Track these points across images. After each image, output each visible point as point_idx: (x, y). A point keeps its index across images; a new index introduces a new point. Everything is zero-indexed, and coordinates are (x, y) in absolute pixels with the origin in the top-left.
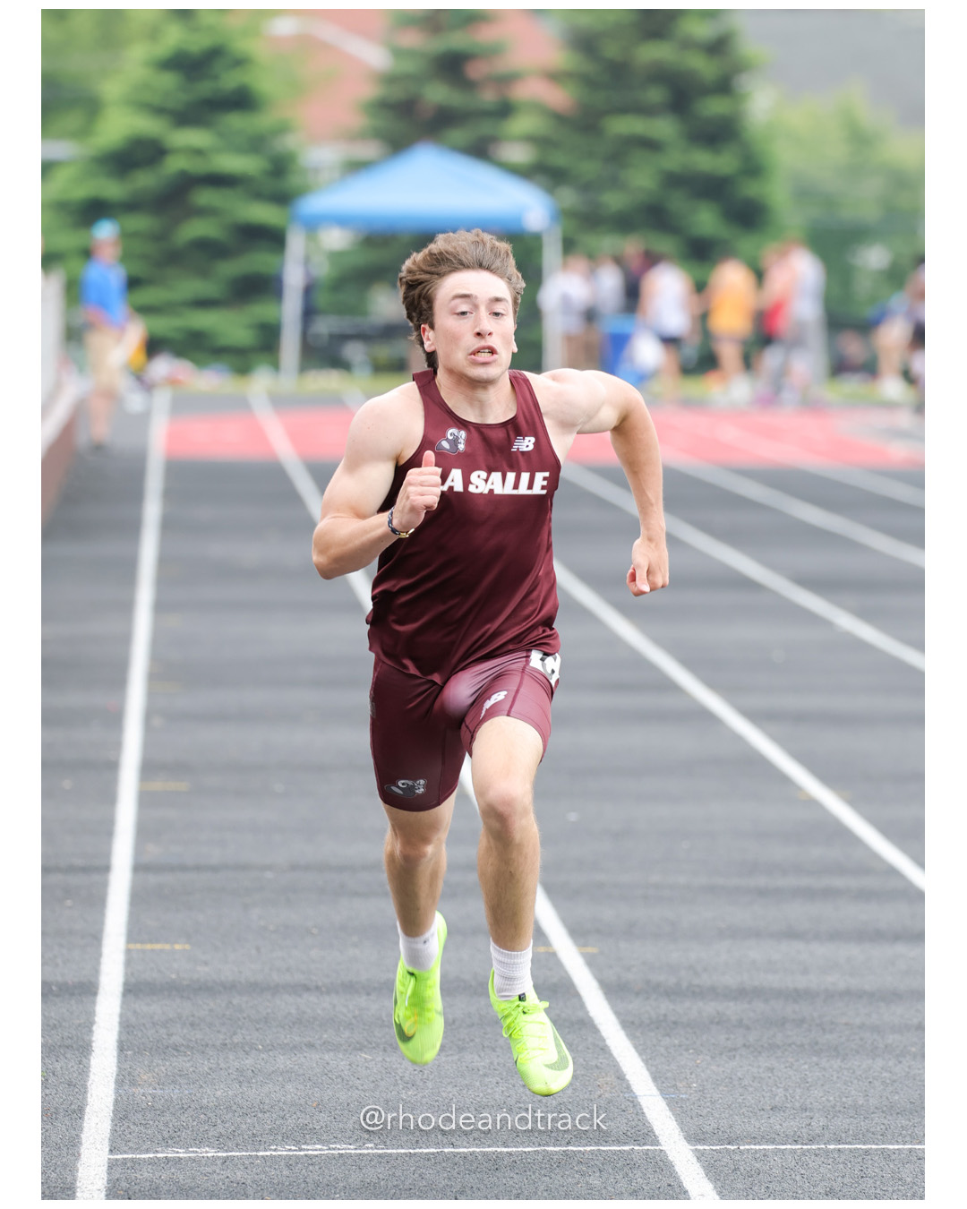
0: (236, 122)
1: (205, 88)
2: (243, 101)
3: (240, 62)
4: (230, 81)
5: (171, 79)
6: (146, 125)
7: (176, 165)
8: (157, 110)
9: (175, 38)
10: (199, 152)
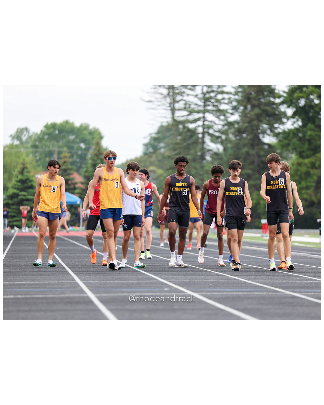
0: (31, 190)
1: (25, 185)
2: (32, 187)
3: (31, 181)
4: (30, 184)
5: (19, 184)
6: (15, 191)
7: (20, 197)
8: (18, 189)
9: (20, 177)
10: (24, 195)
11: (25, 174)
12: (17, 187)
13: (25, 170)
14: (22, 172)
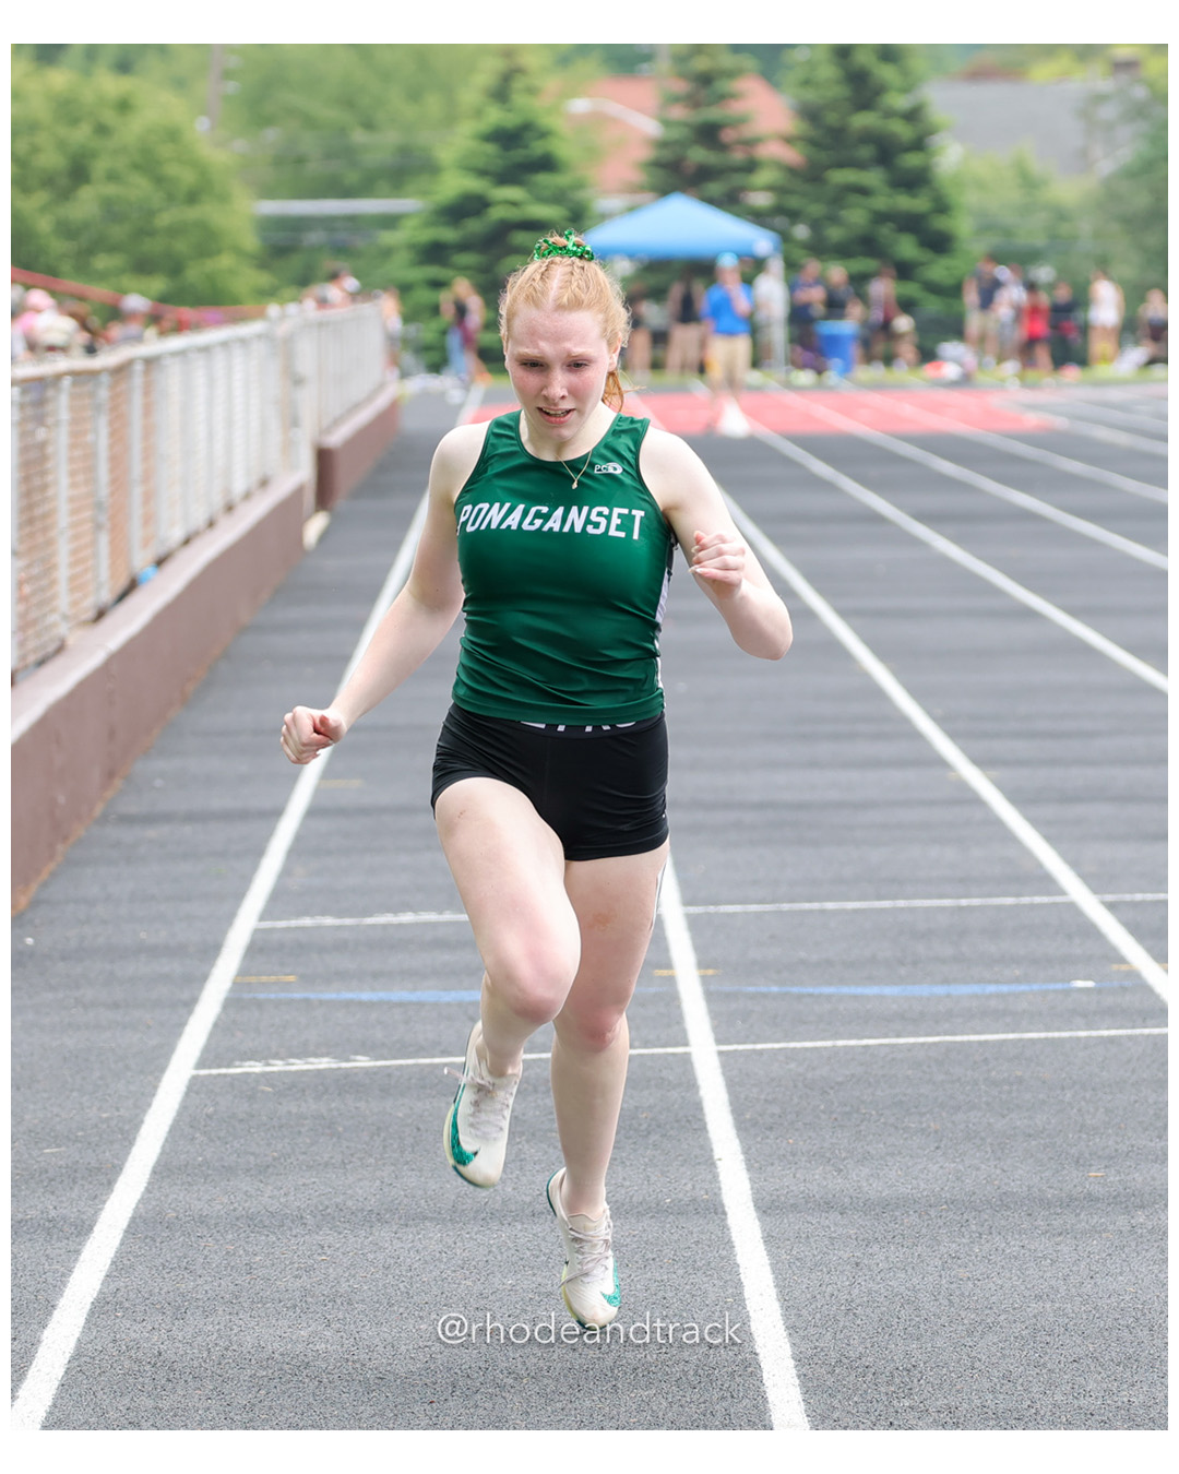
0: (543, 179)
1: (518, 155)
2: (547, 164)
3: (544, 134)
4: (538, 148)
5: (491, 149)
6: (473, 184)
7: (497, 213)
8: (482, 173)
9: (495, 116)
10: (514, 204)
11: (519, 100)
12: (481, 163)
13: (518, 84)
14: (500, 93)
